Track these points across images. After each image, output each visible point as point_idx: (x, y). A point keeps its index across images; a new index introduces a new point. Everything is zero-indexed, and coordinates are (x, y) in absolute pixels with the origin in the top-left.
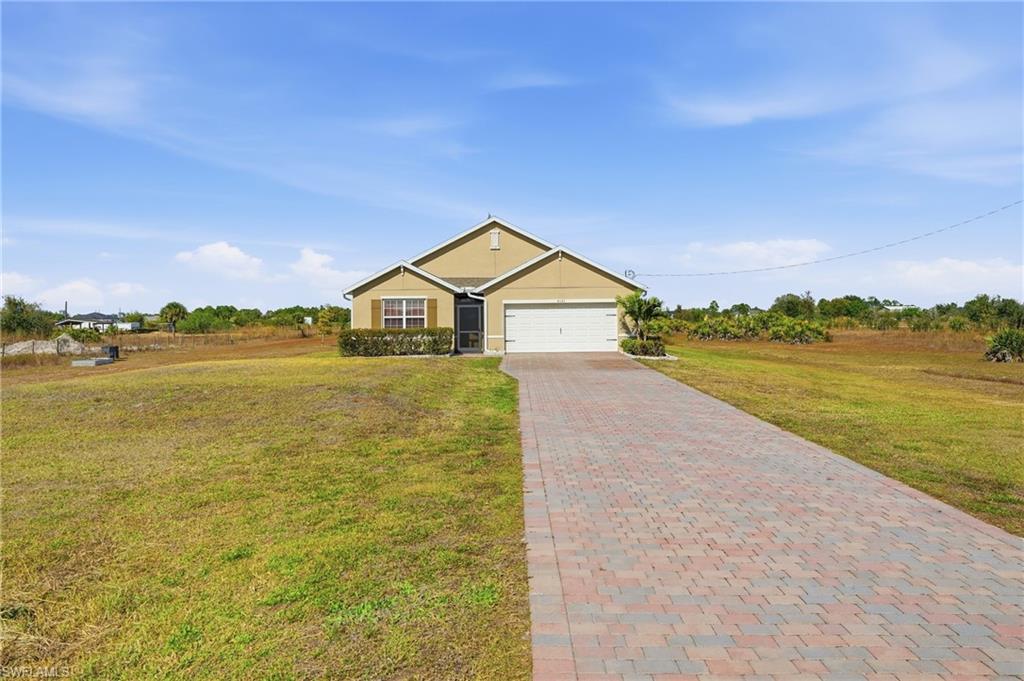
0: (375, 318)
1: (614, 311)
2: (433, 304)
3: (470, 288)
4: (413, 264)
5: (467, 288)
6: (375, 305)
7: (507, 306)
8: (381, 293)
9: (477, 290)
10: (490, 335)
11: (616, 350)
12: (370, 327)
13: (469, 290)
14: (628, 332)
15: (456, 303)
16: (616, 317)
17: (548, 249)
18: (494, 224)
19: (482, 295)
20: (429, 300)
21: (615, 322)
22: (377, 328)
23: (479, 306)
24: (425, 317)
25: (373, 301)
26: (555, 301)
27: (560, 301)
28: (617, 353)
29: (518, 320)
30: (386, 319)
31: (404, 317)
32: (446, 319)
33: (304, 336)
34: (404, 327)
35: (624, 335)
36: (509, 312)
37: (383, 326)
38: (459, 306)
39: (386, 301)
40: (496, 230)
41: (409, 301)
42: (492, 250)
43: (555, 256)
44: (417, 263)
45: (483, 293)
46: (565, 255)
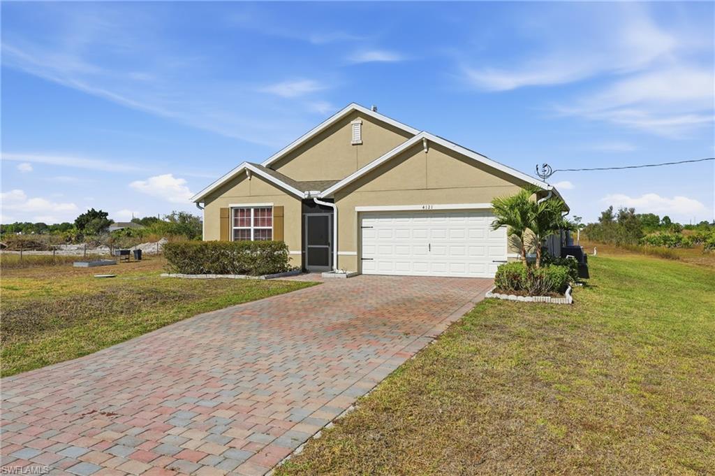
0: (224, 229)
2: (280, 214)
3: (316, 192)
5: (312, 192)
6: (224, 213)
7: (361, 215)
8: (230, 200)
9: (324, 195)
10: (340, 251)
12: (219, 240)
13: (315, 194)
15: (302, 211)
18: (355, 114)
19: (332, 201)
20: (276, 208)
21: (504, 236)
22: (225, 240)
23: (328, 215)
24: (272, 228)
25: (221, 210)
26: (419, 207)
27: (427, 207)
29: (375, 231)
30: (235, 230)
31: (252, 228)
32: (293, 230)
34: (252, 239)
36: (365, 222)
37: (232, 239)
38: (308, 215)
39: (236, 210)
40: (359, 120)
41: (256, 210)
42: (353, 145)
43: (417, 147)
44: (273, 167)
45: (333, 197)
46: (431, 144)
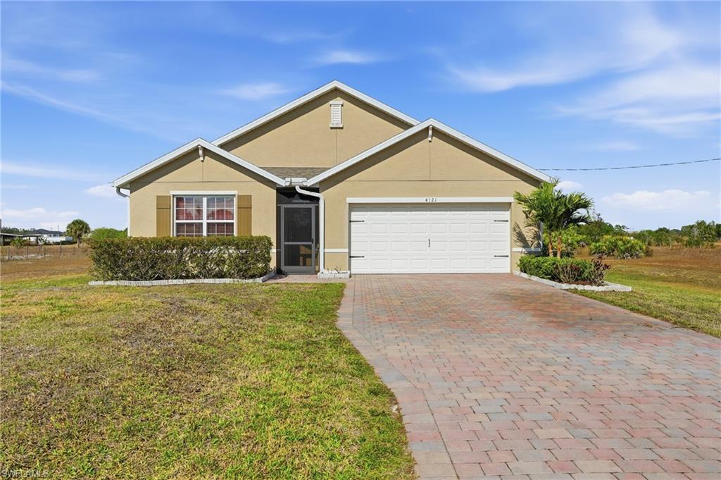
0: (162, 222)
1: (506, 215)
2: (246, 204)
3: (300, 180)
4: (222, 146)
5: (294, 180)
6: (162, 204)
7: (353, 207)
8: (170, 186)
9: (310, 182)
10: (327, 249)
11: (508, 270)
12: (156, 236)
13: (298, 182)
14: (526, 245)
15: (279, 201)
16: (509, 223)
17: (406, 126)
18: (336, 92)
19: (317, 190)
20: (238, 196)
21: (506, 231)
22: (164, 237)
23: (312, 206)
24: (235, 221)
25: (159, 198)
26: (422, 200)
27: (430, 200)
28: (510, 276)
29: (367, 227)
30: (178, 224)
31: (205, 221)
32: (265, 224)
34: (205, 233)
35: (519, 249)
36: (355, 216)
37: (173, 233)
38: (283, 206)
39: (181, 199)
40: (338, 101)
41: (211, 199)
42: (331, 128)
43: (422, 134)
44: (226, 146)
45: (318, 186)
46: (437, 133)
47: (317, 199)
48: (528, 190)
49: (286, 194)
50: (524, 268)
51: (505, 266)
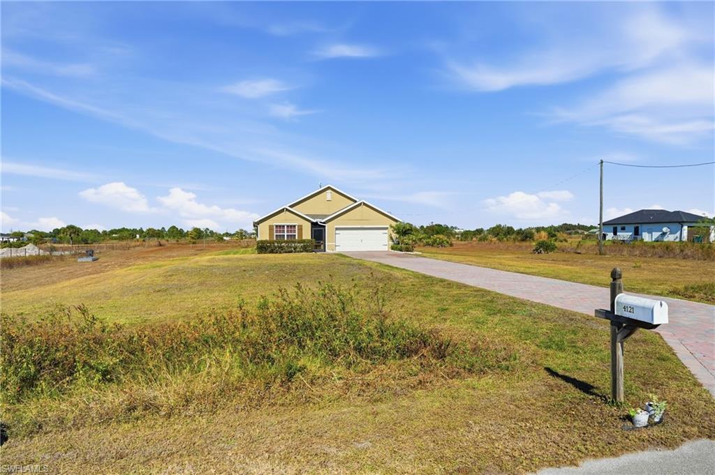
0: (271, 234)
1: (386, 231)
2: (300, 228)
3: (320, 220)
4: (289, 206)
6: (271, 228)
7: (337, 229)
8: (275, 222)
9: (323, 221)
10: (329, 243)
11: (387, 250)
12: (268, 239)
13: (318, 220)
14: (393, 241)
15: (312, 227)
16: (388, 234)
17: (356, 202)
18: (329, 188)
19: (325, 223)
20: (298, 226)
21: (387, 236)
22: (271, 239)
23: (323, 229)
24: (296, 234)
25: (270, 226)
26: (359, 227)
27: (362, 226)
28: (388, 251)
29: (341, 236)
30: (276, 235)
31: (286, 234)
32: (307, 235)
33: (161, 245)
34: (286, 239)
35: (391, 243)
36: (337, 232)
37: (275, 239)
38: (313, 229)
39: (277, 226)
40: (330, 191)
41: (288, 226)
42: (328, 201)
43: (360, 204)
44: (291, 206)
46: (364, 204)
47: (325, 226)
48: (394, 224)
49: (314, 224)
50: (392, 248)
51: (386, 248)
